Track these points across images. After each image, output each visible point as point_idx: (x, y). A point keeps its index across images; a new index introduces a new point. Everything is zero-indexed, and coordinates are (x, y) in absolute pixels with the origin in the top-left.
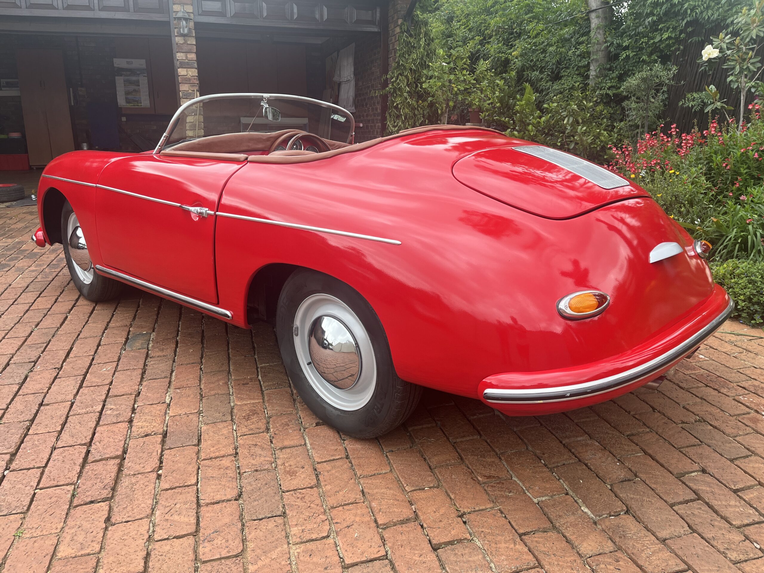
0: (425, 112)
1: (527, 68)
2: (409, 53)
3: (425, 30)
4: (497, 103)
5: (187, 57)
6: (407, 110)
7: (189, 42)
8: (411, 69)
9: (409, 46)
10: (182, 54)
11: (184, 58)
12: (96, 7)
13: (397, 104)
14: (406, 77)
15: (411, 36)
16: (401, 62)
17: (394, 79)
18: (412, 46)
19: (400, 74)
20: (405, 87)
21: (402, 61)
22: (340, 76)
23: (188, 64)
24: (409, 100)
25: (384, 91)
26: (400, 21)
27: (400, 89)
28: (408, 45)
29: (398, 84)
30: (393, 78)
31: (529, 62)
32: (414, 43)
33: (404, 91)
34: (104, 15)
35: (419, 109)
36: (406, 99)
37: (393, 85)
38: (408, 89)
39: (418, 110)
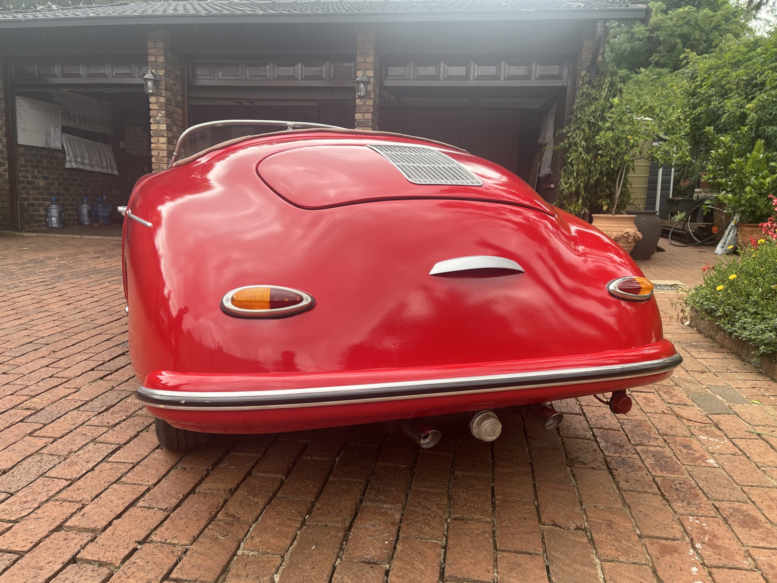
0: (604, 169)
1: (765, 123)
2: (589, 105)
3: (610, 79)
4: (687, 157)
5: (364, 117)
6: (581, 166)
7: (367, 104)
8: (589, 123)
9: (591, 98)
10: (360, 114)
11: (361, 118)
12: (300, 77)
13: (572, 160)
14: (583, 130)
15: (593, 87)
16: (579, 115)
17: (571, 133)
18: (593, 98)
19: (579, 129)
20: (581, 141)
21: (581, 114)
22: (544, 138)
23: (364, 123)
24: (583, 155)
25: (558, 146)
26: (583, 73)
27: (575, 144)
28: (589, 97)
29: (573, 138)
30: (569, 132)
31: (767, 116)
32: (596, 95)
33: (579, 146)
34: (305, 83)
35: (597, 165)
36: (581, 154)
37: (568, 140)
38: (583, 143)
39: (595, 166)
